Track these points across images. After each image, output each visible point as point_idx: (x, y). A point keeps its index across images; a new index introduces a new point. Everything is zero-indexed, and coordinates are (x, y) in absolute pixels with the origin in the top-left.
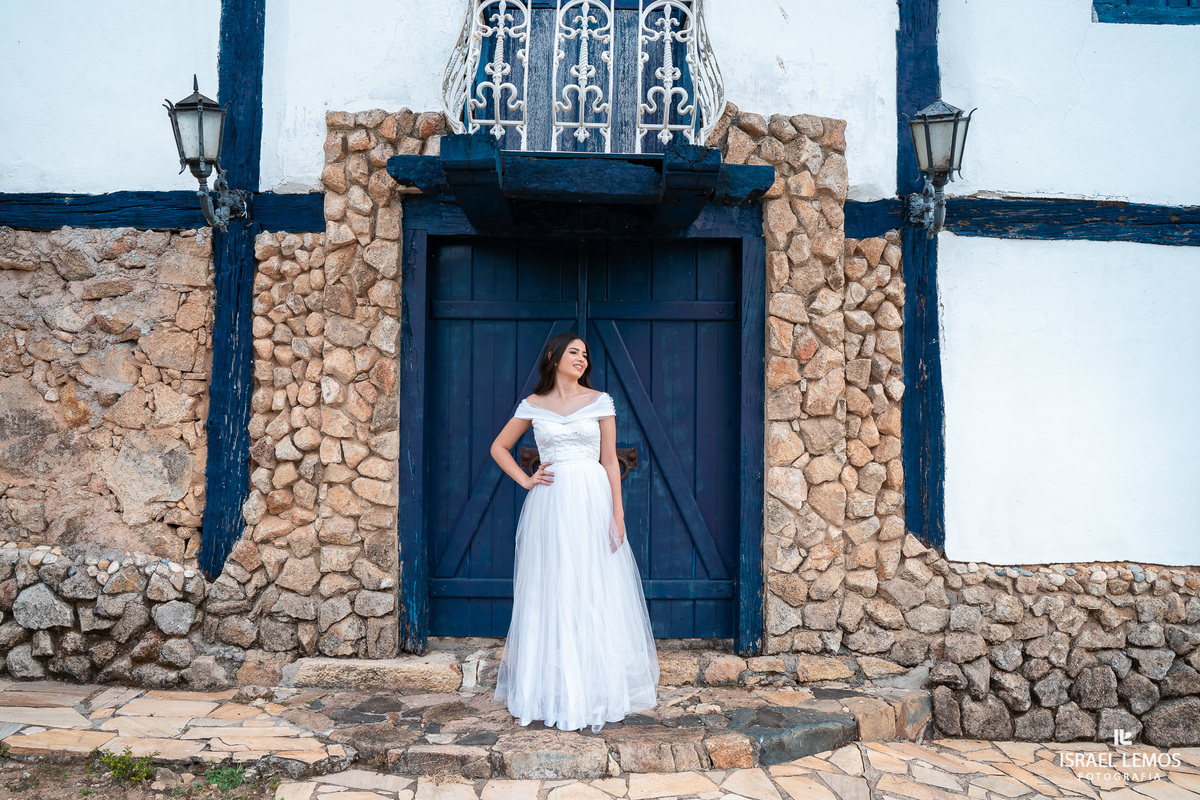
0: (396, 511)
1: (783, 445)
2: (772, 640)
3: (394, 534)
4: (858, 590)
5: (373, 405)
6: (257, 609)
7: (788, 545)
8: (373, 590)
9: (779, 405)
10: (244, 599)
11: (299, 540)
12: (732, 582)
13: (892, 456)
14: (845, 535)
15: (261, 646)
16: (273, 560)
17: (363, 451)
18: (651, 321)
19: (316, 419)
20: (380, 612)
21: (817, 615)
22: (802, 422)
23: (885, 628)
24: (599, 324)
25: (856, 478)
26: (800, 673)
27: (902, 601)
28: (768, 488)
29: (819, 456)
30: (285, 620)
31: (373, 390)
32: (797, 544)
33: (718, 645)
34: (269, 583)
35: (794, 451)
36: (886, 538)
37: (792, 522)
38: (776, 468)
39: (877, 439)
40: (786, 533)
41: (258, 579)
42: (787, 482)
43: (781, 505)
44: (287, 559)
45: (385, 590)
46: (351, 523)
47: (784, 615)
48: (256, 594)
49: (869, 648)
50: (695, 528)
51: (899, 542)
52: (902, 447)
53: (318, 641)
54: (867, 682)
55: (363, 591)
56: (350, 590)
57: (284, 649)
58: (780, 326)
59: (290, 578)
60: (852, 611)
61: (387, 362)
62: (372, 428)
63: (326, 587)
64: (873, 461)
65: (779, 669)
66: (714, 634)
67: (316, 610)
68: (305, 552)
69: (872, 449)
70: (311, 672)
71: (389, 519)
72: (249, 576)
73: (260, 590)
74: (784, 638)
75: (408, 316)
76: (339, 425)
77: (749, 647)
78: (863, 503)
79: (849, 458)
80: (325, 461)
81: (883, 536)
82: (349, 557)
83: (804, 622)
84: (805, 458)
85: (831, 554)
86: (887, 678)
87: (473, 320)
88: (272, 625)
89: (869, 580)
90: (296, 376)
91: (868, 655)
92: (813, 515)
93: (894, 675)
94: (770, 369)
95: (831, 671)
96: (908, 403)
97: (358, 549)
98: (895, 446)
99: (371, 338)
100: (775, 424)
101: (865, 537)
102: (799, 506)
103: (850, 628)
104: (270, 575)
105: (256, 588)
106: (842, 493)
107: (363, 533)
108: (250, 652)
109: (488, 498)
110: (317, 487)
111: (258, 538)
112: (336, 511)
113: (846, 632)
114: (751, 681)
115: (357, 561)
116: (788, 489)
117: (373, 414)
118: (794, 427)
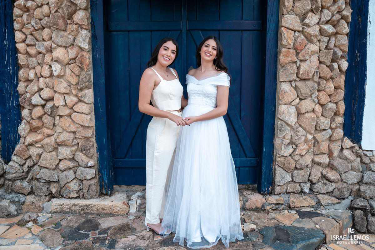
0: (93, 128)
1: (287, 94)
2: (277, 187)
3: (94, 140)
4: (319, 164)
5: (79, 76)
6: (29, 177)
7: (287, 143)
8: (85, 167)
9: (285, 74)
10: (23, 172)
11: (47, 144)
12: (257, 159)
13: (340, 99)
14: (314, 138)
15: (34, 193)
16: (35, 154)
17: (75, 99)
18: (219, 30)
19: (51, 84)
20: (89, 178)
21: (300, 176)
22: (297, 83)
23: (331, 182)
24: (193, 32)
25: (321, 110)
26: (291, 204)
27: (340, 170)
28: (278, 116)
29: (304, 99)
30: (44, 181)
31: (78, 68)
32: (292, 143)
33: (250, 187)
34: (35, 164)
35: (292, 97)
36: (334, 139)
37: (289, 132)
38: (283, 105)
39: (333, 91)
40: (286, 137)
41: (29, 163)
42: (288, 113)
43: (284, 124)
44: (42, 153)
45: (90, 167)
46: (72, 135)
47: (283, 176)
48: (29, 170)
49: (323, 191)
50: (240, 134)
51: (340, 141)
52: (344, 95)
53: (60, 191)
54: (322, 207)
55: (80, 168)
56: (73, 167)
57: (44, 195)
58: (288, 32)
59: (44, 162)
60: (316, 174)
61: (85, 54)
62: (79, 88)
63: (62, 166)
64: (330, 102)
65: (281, 202)
66: (248, 183)
67: (59, 177)
68: (50, 149)
69: (329, 95)
70: (57, 207)
71: (90, 133)
72: (24, 161)
73: (30, 168)
74: (283, 187)
75: (95, 29)
76: (62, 86)
77: (266, 190)
78: (325, 122)
79: (319, 100)
80: (57, 105)
81: (333, 138)
82: (72, 151)
83: (292, 179)
84: (298, 100)
85: (308, 147)
86: (331, 205)
87: (129, 31)
88: (38, 184)
89: (325, 159)
90: (39, 62)
91: (322, 194)
92: (300, 128)
93: (335, 204)
94: (282, 55)
95: (306, 203)
96: (349, 73)
97: (76, 147)
98: (341, 94)
99: (76, 41)
100: (283, 83)
101: (324, 139)
102: (293, 124)
103: (314, 182)
104: (35, 161)
105: (28, 167)
106: (315, 118)
107: (78, 140)
108: (28, 197)
110: (54, 117)
111: (26, 143)
112: (64, 130)
113: (312, 183)
114: (268, 208)
115: (76, 153)
116: (288, 116)
117: (79, 80)
118: (292, 85)
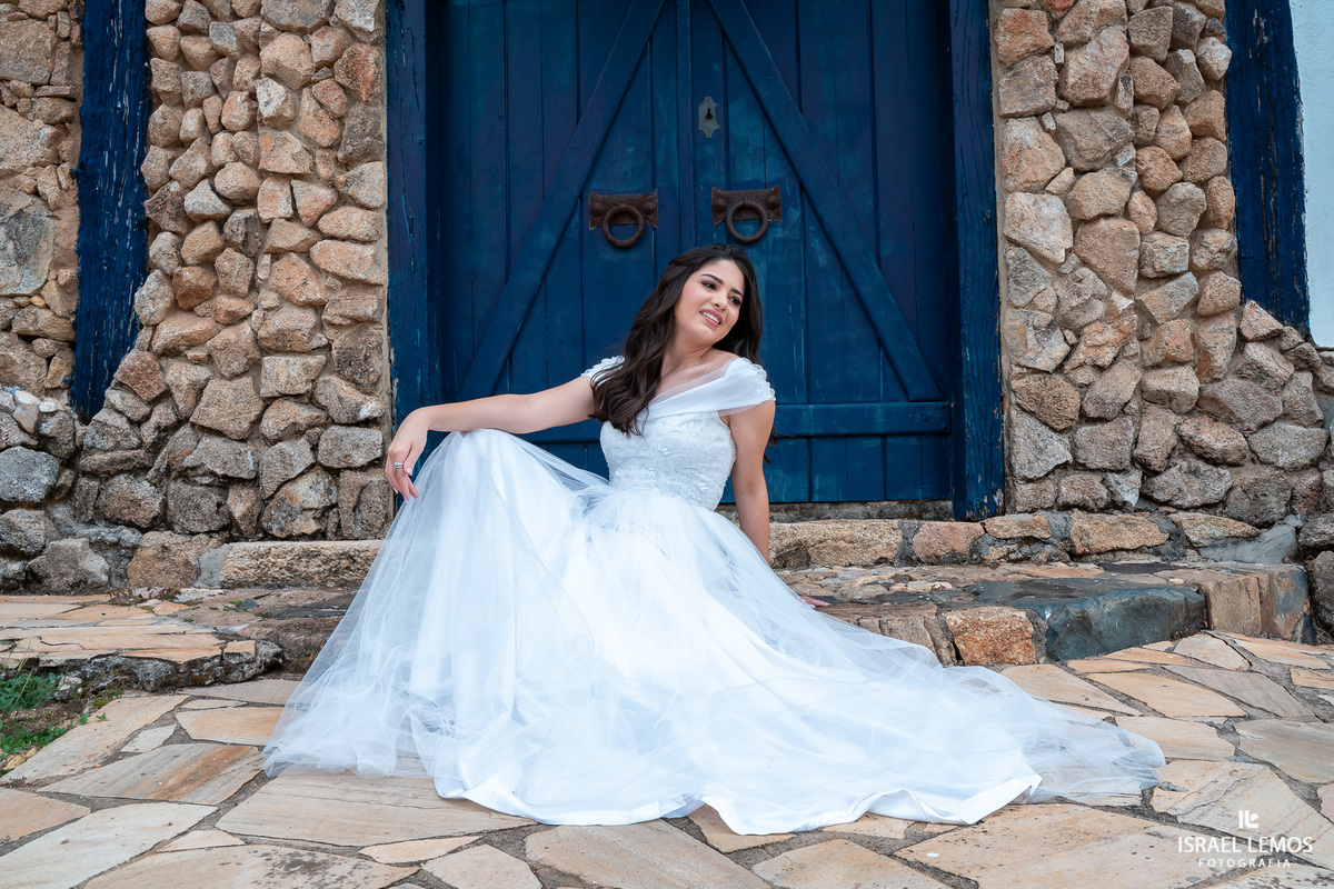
0: (383, 292)
1: (1029, 154)
2: (1024, 487)
3: (381, 333)
4: (1166, 400)
5: (340, 119)
6: (160, 463)
7: (1044, 323)
8: (348, 425)
9: (1019, 88)
10: (140, 446)
11: (226, 347)
12: (946, 403)
13: (1214, 171)
14: (1139, 307)
15: (170, 527)
16: (185, 381)
17: (326, 195)
19: (250, 149)
20: (360, 460)
21: (1099, 444)
22: (1060, 117)
23: (1215, 462)
25: (1153, 208)
26: (1075, 540)
27: (1244, 415)
28: (1004, 229)
29: (1092, 171)
30: (206, 480)
31: (340, 92)
32: (1060, 322)
33: (926, 511)
34: (180, 423)
35: (1048, 164)
36: (1211, 309)
37: (1049, 285)
38: (1019, 194)
39: (1188, 141)
40: (1041, 304)
41: (162, 415)
42: (1039, 218)
43: (1029, 257)
44: (207, 380)
45: (368, 423)
46: (309, 318)
47: (1041, 444)
48: (159, 438)
49: (1190, 498)
50: (880, 315)
51: (1232, 316)
52: (1230, 159)
53: (260, 515)
54: (1190, 552)
55: (333, 428)
56: (311, 426)
57: (206, 528)
59: (213, 411)
60: (1157, 433)
61: (363, 48)
62: (341, 156)
63: (270, 425)
64: (1182, 180)
65: (1040, 533)
66: (920, 494)
67: (257, 463)
68: (236, 367)
69: (1179, 161)
70: (247, 561)
71: (370, 305)
72: (146, 409)
73: (165, 432)
74: (1043, 485)
76: (286, 153)
77: (982, 504)
78: (1170, 250)
79: (1140, 177)
80: (265, 216)
81: (1206, 306)
82: (307, 369)
83: (1075, 458)
84: (1068, 175)
85: (1118, 336)
86: (1224, 546)
88: (186, 489)
89: (1184, 382)
90: (217, 82)
91: (1187, 509)
92: (1085, 271)
93: (1237, 540)
94: (1002, 29)
95: (1130, 534)
96: (1234, 84)
97: (321, 358)
98: (1217, 155)
99: (336, 11)
100: (1012, 122)
101: (1174, 309)
102: (1060, 256)
103: (1156, 464)
104: (181, 406)
105: (158, 428)
106: (1133, 233)
107: (331, 332)
108: (152, 535)
109: (536, 278)
110: (255, 259)
111: (158, 344)
112: (286, 299)
113: (1149, 472)
114: (993, 553)
115: (321, 379)
116: (1040, 229)
117: (341, 136)
118: (1046, 123)
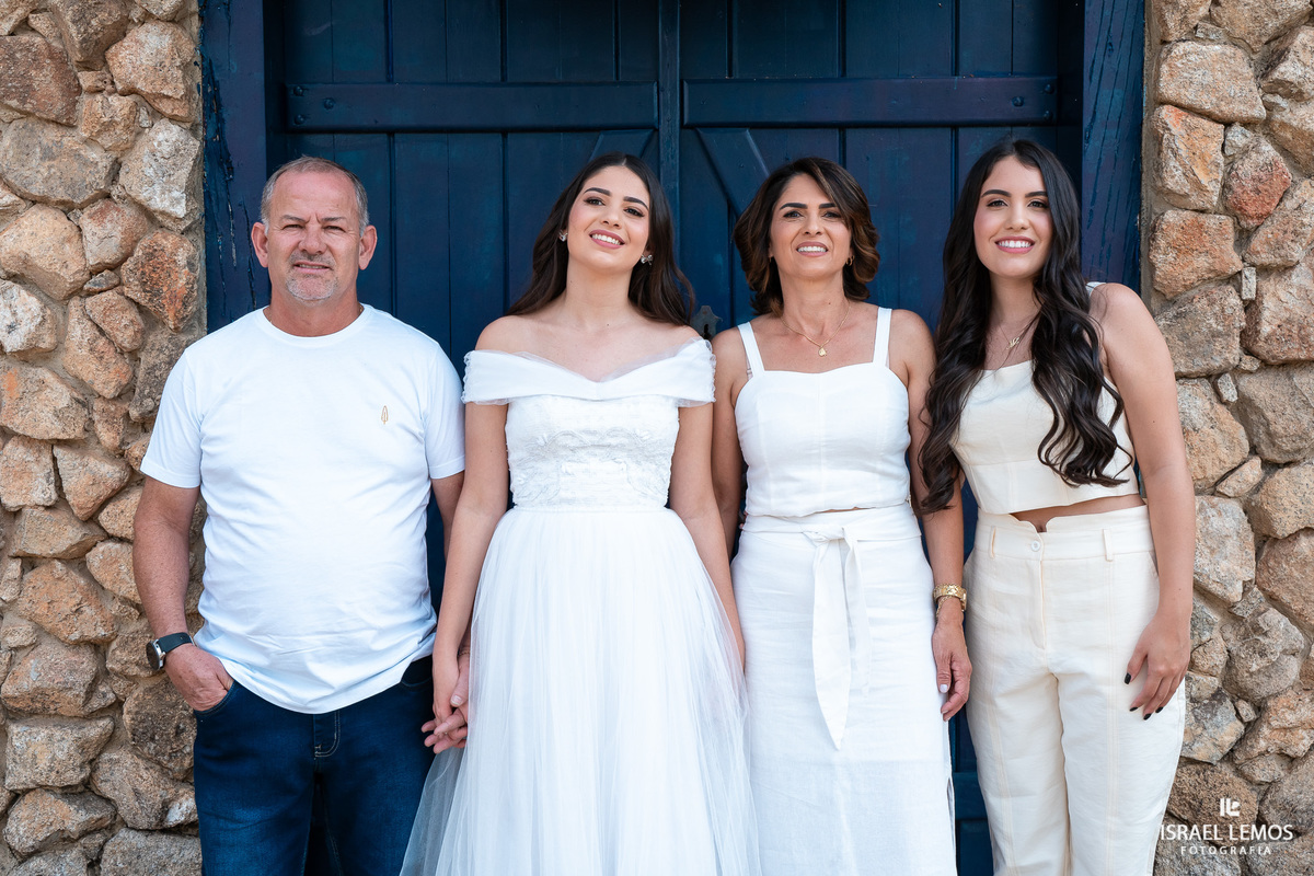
1: (1194, 438)
5: (134, 355)
7: (1207, 693)
8: (150, 831)
9: (1184, 337)
17: (112, 473)
18: (842, 127)
21: (1284, 868)
22: (1244, 381)
24: (712, 139)
29: (1288, 464)
31: (133, 314)
32: (1232, 689)
35: (1223, 452)
37: (1216, 634)
40: (1203, 662)
42: (1206, 534)
45: (180, 830)
46: (87, 662)
47: (1197, 869)
55: (123, 833)
56: (85, 833)
58: (1190, 129)
61: (168, 242)
62: (134, 413)
63: (24, 826)
75: (220, 120)
76: (44, 407)
80: (11, 502)
82: (82, 748)
84: (1253, 471)
87: (391, 132)
92: (1274, 616)
94: (1162, 243)
97: (105, 724)
99: (122, 179)
102: (1234, 594)
107: (121, 685)
112: (45, 631)
115: (106, 756)
116: (1207, 551)
117: (134, 376)
118: (1223, 391)
